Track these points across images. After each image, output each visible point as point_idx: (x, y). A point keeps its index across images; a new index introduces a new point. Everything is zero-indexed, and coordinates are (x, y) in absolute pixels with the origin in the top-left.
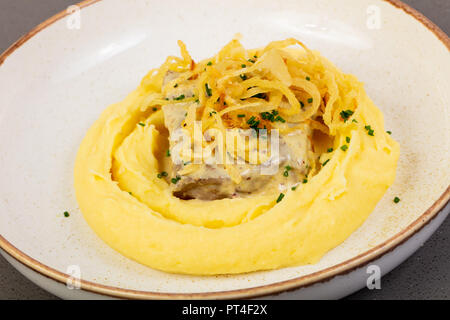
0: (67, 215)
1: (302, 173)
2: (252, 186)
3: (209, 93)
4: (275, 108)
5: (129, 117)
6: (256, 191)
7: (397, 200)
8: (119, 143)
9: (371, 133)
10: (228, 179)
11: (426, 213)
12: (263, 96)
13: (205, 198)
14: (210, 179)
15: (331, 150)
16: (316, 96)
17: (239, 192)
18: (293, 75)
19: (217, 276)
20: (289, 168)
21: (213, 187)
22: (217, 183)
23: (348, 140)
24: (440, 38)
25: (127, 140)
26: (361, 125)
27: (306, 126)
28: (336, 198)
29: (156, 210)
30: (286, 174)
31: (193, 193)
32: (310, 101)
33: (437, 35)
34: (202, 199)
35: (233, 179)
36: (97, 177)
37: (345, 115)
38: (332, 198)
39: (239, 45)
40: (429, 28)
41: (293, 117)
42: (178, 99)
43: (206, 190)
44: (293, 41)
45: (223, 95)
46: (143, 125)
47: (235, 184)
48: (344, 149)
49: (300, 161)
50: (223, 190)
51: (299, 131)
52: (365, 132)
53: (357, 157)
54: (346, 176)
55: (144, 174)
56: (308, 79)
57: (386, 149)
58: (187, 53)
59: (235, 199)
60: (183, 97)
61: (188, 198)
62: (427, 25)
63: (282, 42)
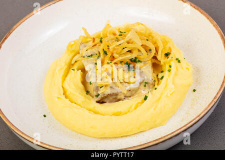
0: (45, 116)
1: (152, 84)
2: (131, 93)
3: (105, 53)
4: (136, 56)
5: (66, 67)
6: (133, 95)
7: (194, 91)
8: (64, 80)
9: (179, 62)
10: (121, 92)
11: (214, 98)
12: (130, 51)
13: (111, 102)
14: (113, 93)
15: (162, 72)
16: (153, 47)
17: (126, 97)
18: (141, 39)
19: (122, 137)
20: (146, 83)
21: (114, 97)
22: (117, 95)
23: (170, 66)
24: (202, 13)
25: (68, 78)
26: (174, 59)
27: (150, 62)
28: (171, 95)
29: (90, 110)
30: (145, 86)
31: (105, 100)
32: (150, 50)
33: (200, 12)
34: (109, 102)
35: (123, 92)
36: (58, 98)
37: (167, 55)
38: (169, 95)
39: (111, 26)
40: (196, 9)
41: (144, 59)
42: (89, 56)
43: (111, 98)
44: (138, 24)
45: (112, 53)
46: (74, 70)
47: (124, 94)
48: (169, 71)
49: (151, 79)
50: (119, 97)
51: (148, 65)
52: (177, 61)
53: (176, 74)
54: (173, 83)
55: (80, 94)
56: (147, 40)
57: (187, 68)
58: (87, 33)
59: (125, 101)
60: (92, 55)
61: (103, 103)
62: (194, 7)
63: (134, 24)
